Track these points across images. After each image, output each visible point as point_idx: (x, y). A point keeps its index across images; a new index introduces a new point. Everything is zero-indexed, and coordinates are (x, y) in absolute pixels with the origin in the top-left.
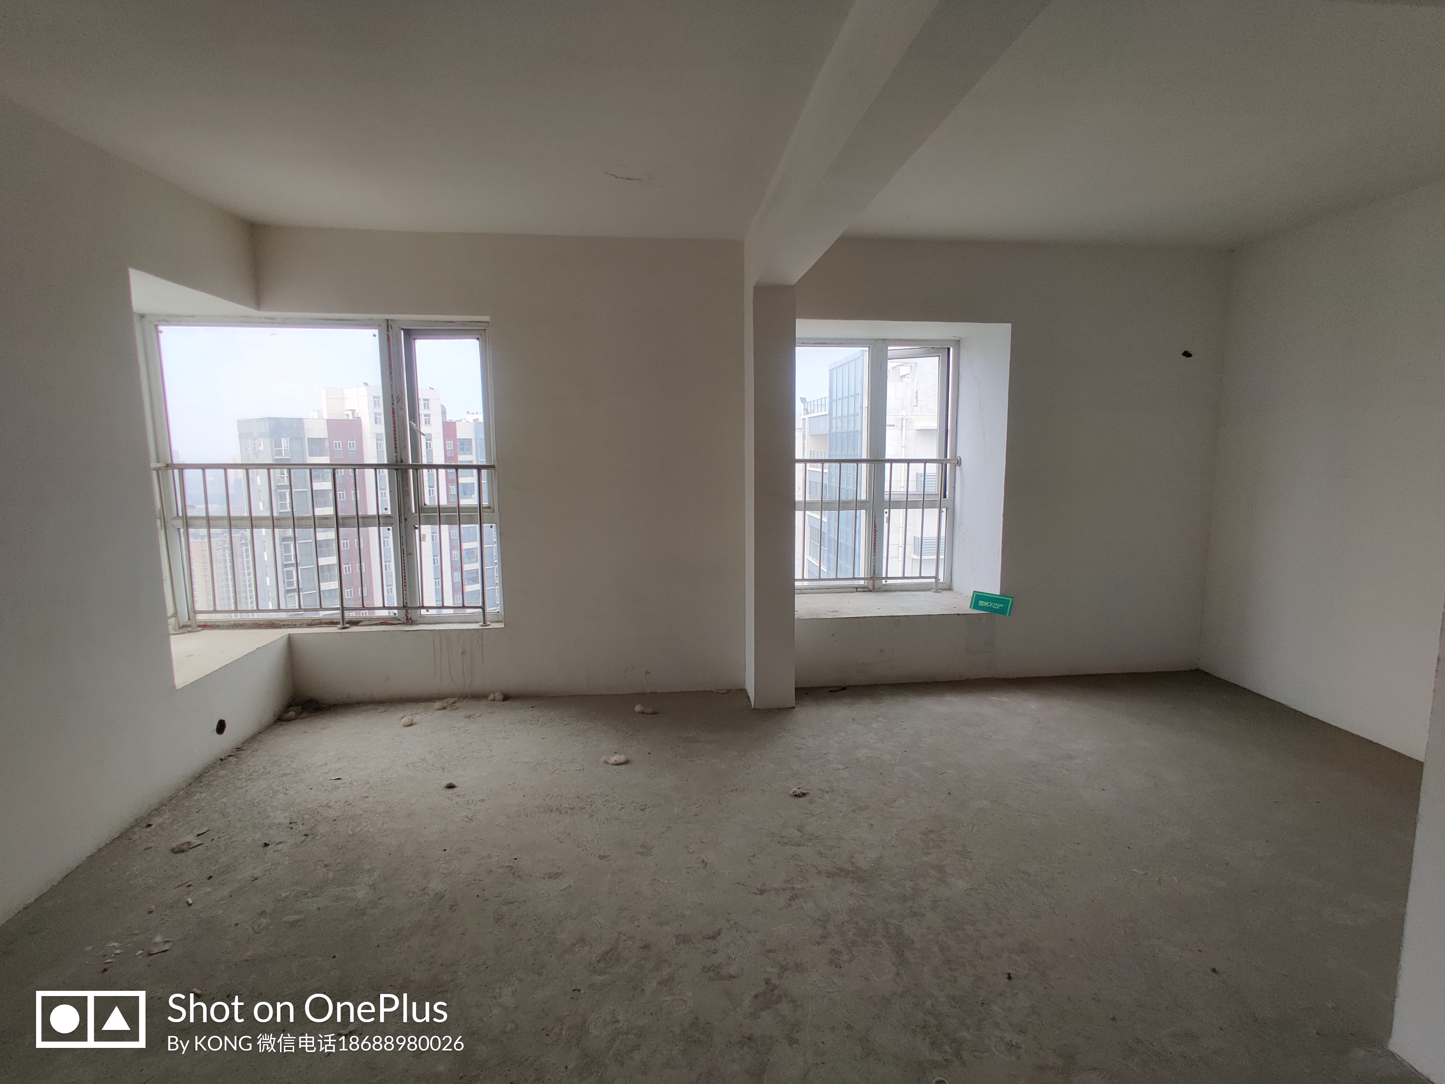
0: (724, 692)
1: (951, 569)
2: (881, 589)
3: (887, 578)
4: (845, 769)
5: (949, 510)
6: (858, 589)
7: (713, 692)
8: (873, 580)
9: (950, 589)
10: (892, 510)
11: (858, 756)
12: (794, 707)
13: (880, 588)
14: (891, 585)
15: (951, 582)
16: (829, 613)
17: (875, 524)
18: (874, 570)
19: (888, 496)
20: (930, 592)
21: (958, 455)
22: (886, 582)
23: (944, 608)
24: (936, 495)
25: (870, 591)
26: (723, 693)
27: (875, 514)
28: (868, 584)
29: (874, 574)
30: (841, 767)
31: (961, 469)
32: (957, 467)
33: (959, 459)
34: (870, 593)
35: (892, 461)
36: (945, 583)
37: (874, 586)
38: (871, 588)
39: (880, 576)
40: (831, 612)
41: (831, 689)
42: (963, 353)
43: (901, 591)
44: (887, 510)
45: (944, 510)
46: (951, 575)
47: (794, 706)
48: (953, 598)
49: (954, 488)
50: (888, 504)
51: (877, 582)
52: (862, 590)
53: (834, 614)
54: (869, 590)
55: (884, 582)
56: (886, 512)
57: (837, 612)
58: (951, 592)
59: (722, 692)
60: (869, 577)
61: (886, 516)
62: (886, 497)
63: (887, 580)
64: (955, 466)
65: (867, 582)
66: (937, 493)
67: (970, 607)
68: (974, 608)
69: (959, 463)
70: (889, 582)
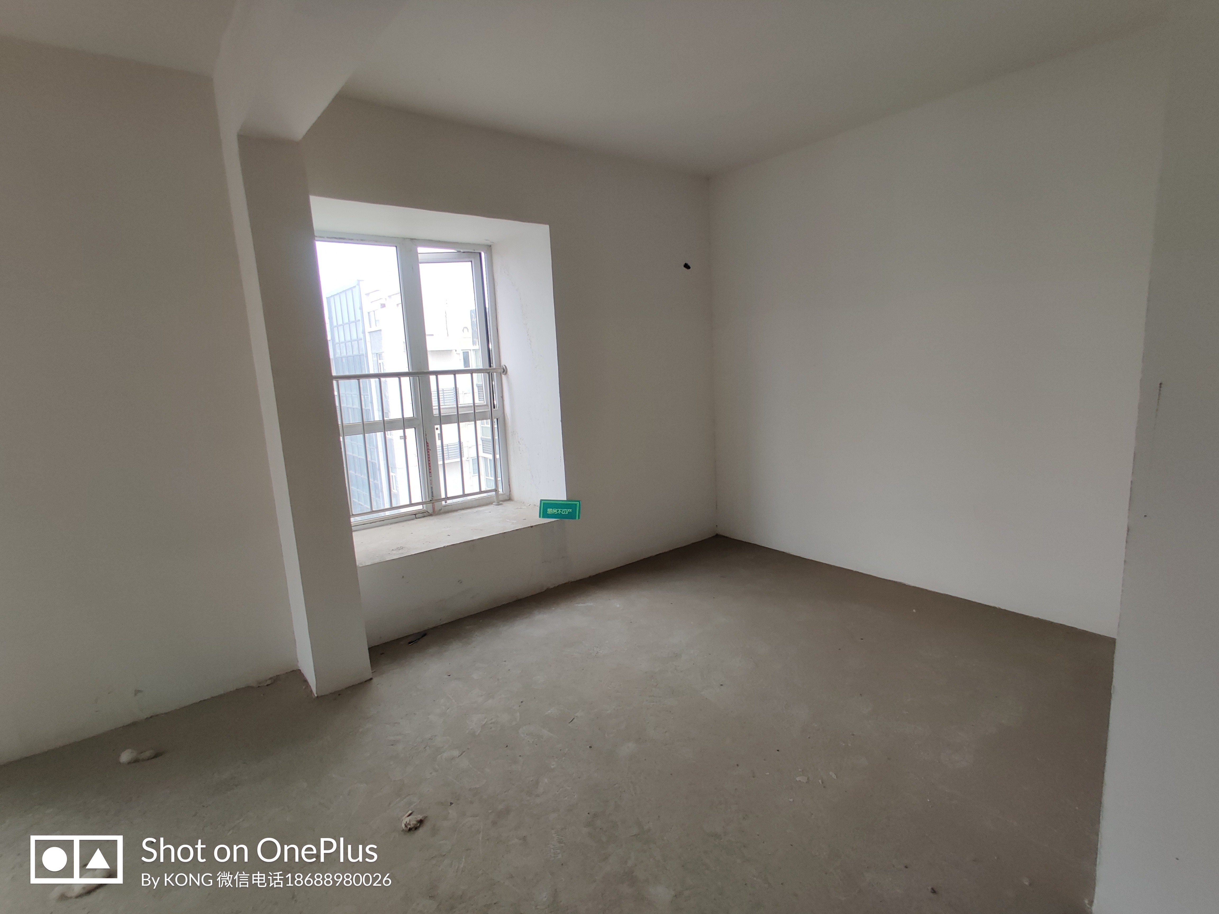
0: (269, 682)
1: (509, 479)
2: (442, 511)
3: (447, 498)
4: (461, 754)
5: (500, 420)
6: (417, 516)
7: (252, 687)
8: (433, 503)
9: (510, 499)
10: (443, 426)
11: (471, 728)
12: (371, 679)
13: (440, 510)
14: (451, 505)
15: (510, 492)
16: (394, 552)
17: (427, 442)
18: (432, 492)
19: (438, 411)
20: (493, 506)
21: (503, 363)
22: (446, 502)
23: (515, 521)
24: (485, 405)
25: (431, 515)
26: (267, 685)
27: (425, 432)
28: (427, 508)
29: (433, 496)
30: (456, 753)
31: (508, 378)
32: (503, 376)
33: (505, 368)
34: (431, 518)
35: (437, 373)
36: (504, 494)
37: (434, 509)
38: (431, 511)
39: (439, 498)
40: (396, 549)
41: (410, 640)
42: (496, 258)
43: (463, 509)
44: (438, 426)
45: (495, 420)
46: (509, 485)
47: (371, 677)
48: (517, 508)
49: (502, 397)
50: (438, 419)
51: (436, 504)
52: (421, 515)
53: (401, 551)
54: (429, 514)
55: (443, 503)
56: (437, 429)
57: (402, 548)
58: (512, 502)
59: (265, 685)
60: (428, 500)
61: (437, 432)
62: (436, 412)
63: (447, 501)
64: (501, 375)
65: (426, 506)
66: (485, 403)
67: (540, 517)
68: (543, 517)
69: (505, 371)
70: (449, 502)
